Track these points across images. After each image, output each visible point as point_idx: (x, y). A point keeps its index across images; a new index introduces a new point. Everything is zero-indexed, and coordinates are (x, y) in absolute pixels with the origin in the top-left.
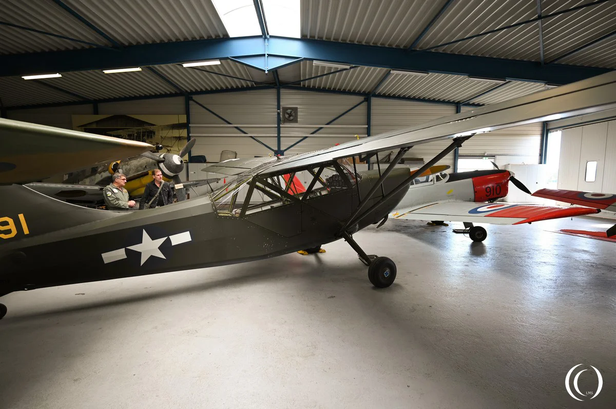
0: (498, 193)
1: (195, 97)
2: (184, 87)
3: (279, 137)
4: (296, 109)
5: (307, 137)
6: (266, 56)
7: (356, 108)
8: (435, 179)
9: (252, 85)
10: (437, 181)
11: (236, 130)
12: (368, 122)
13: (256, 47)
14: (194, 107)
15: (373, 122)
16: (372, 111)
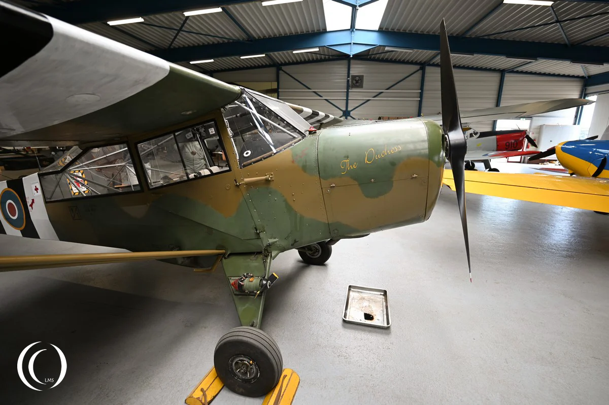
0: (515, 146)
1: (284, 68)
2: (277, 59)
3: (347, 100)
4: (363, 76)
5: (369, 100)
6: (352, 44)
7: (412, 76)
8: (469, 136)
9: (329, 58)
10: (470, 137)
11: (314, 94)
12: (422, 88)
13: (344, 38)
14: (283, 76)
15: (425, 88)
16: (426, 79)
